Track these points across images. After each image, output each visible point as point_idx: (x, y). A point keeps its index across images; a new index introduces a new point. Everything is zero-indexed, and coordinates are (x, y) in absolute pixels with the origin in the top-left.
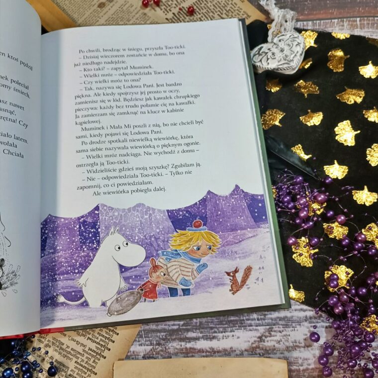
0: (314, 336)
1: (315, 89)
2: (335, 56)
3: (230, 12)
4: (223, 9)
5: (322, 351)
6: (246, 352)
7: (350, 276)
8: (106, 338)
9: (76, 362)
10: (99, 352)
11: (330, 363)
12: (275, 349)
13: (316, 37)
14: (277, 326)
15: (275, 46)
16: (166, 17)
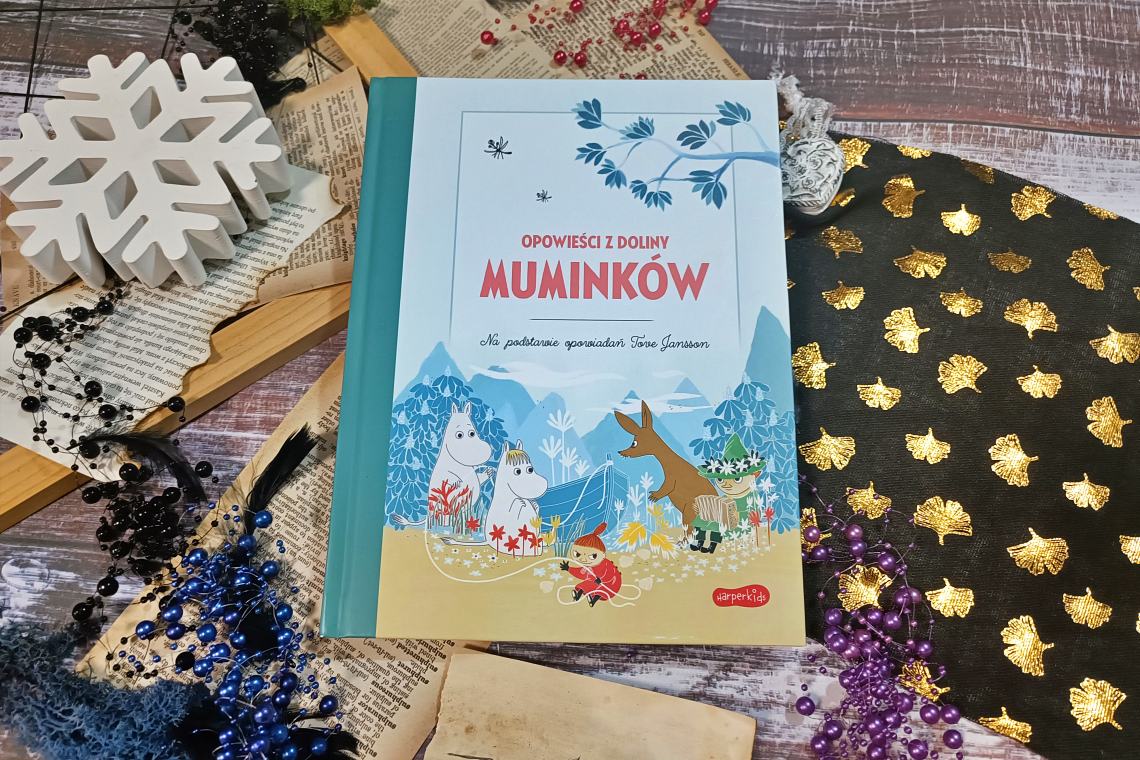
1: (854, 244)
2: (898, 186)
9: (373, 683)
10: (417, 672)
12: (733, 702)
13: (867, 150)
14: (740, 664)
15: (789, 162)
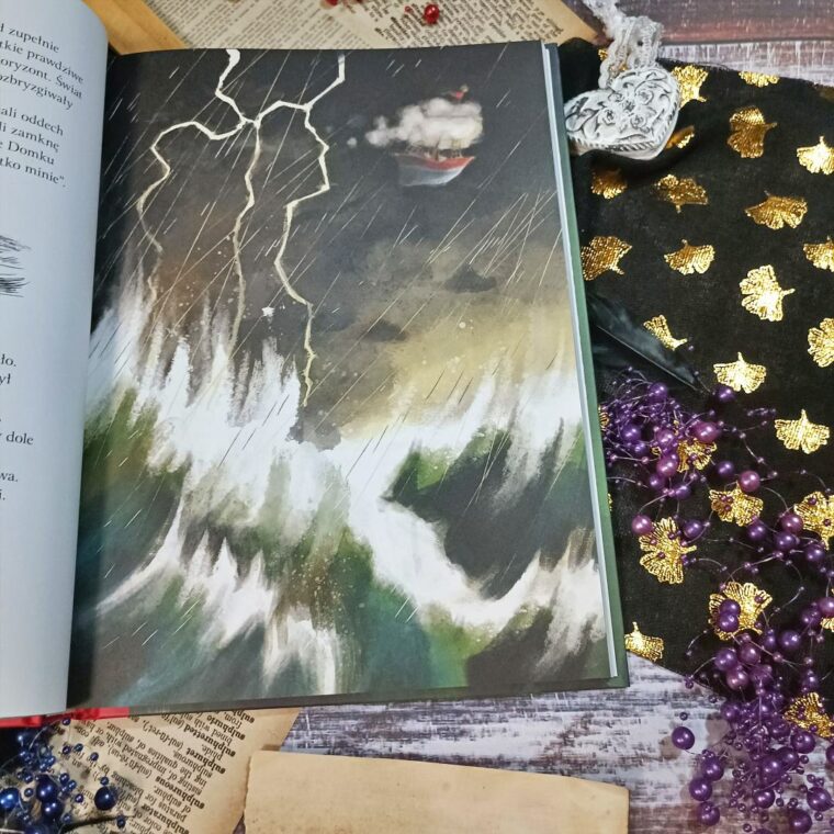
0: (681, 736)
1: (699, 195)
2: (746, 123)
3: (517, 19)
4: (503, 13)
5: (699, 768)
6: (533, 768)
7: (763, 606)
8: (226, 727)
9: (158, 779)
10: (211, 759)
11: (716, 796)
12: (594, 763)
13: (704, 79)
14: (602, 712)
15: (613, 98)
16: (378, 25)
